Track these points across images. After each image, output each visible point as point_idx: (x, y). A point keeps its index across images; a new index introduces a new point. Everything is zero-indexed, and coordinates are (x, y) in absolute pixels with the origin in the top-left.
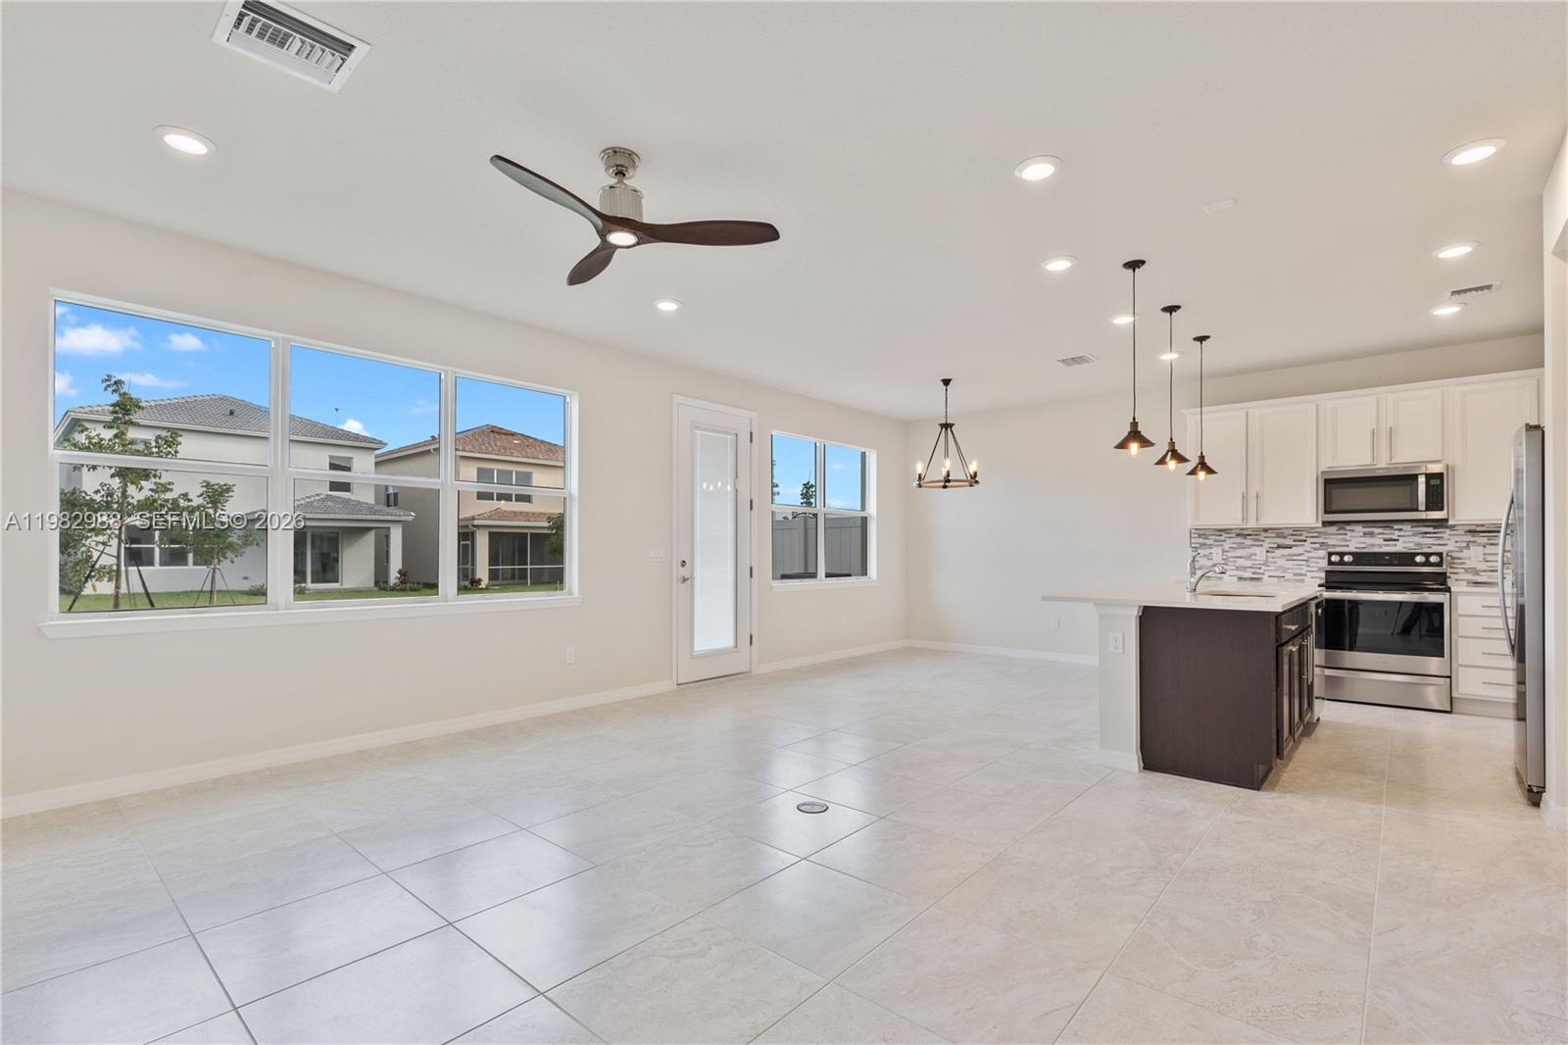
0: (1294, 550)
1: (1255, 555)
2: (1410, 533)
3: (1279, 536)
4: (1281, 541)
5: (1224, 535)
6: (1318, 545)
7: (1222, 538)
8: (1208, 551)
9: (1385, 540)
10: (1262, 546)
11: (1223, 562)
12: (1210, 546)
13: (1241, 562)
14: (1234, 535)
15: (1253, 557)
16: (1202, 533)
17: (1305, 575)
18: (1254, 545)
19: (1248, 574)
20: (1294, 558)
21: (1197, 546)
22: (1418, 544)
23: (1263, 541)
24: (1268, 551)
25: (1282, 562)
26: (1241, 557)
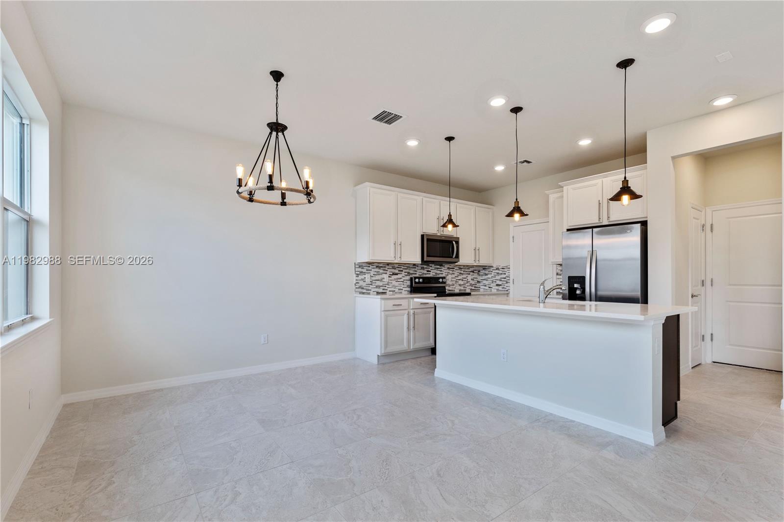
0: (399, 276)
1: (384, 278)
2: (433, 268)
3: (394, 268)
4: (393, 271)
5: (371, 267)
6: (407, 274)
7: (370, 268)
8: (364, 276)
9: (427, 271)
10: (386, 273)
11: (370, 283)
12: (364, 273)
13: (378, 283)
14: (375, 267)
15: (383, 280)
16: (361, 266)
17: (402, 289)
18: (383, 273)
19: (381, 291)
20: (399, 280)
21: (359, 273)
22: (436, 273)
23: (387, 271)
24: (389, 277)
25: (394, 283)
26: (378, 280)
